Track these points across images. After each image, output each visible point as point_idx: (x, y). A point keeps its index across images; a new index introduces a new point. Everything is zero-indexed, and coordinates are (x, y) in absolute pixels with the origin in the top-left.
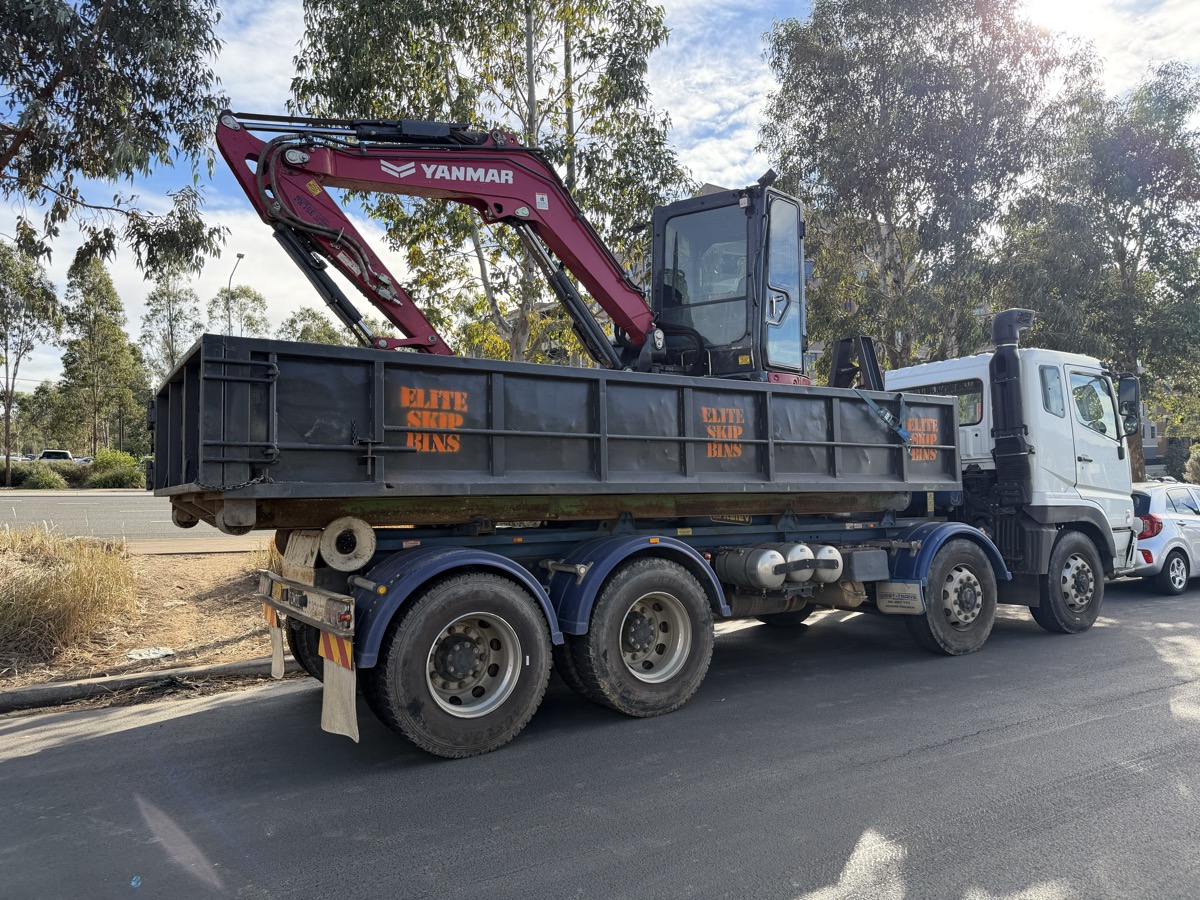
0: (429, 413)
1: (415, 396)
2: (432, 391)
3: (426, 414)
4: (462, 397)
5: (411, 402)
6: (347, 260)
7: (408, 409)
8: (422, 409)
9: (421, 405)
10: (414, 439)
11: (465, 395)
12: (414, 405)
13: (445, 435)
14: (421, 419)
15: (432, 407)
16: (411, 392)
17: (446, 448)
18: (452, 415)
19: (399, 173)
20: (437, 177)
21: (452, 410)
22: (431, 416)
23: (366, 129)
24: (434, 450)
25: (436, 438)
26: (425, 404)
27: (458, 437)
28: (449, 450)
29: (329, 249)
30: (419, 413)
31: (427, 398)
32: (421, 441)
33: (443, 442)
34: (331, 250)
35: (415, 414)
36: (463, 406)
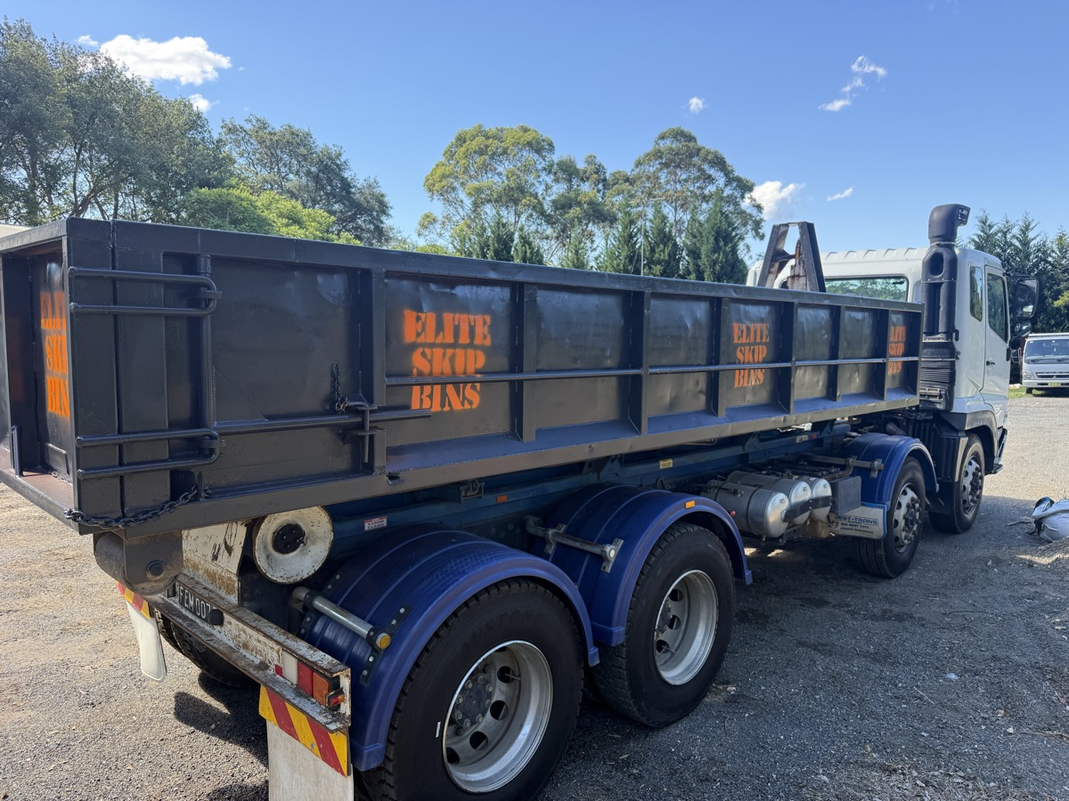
0: (440, 351)
1: (424, 324)
2: (445, 315)
3: (438, 352)
4: (485, 323)
5: (418, 335)
7: (414, 346)
8: (432, 346)
9: (431, 339)
10: (422, 393)
11: (488, 318)
12: (421, 339)
13: (461, 385)
14: (430, 361)
15: (446, 341)
16: (418, 319)
17: (463, 404)
18: (470, 352)
21: (471, 345)
22: (444, 354)
24: (447, 408)
25: (450, 389)
26: (436, 336)
27: (478, 385)
28: (467, 406)
30: (428, 351)
31: (440, 327)
32: (430, 396)
33: (459, 396)
35: (424, 354)
36: (485, 337)
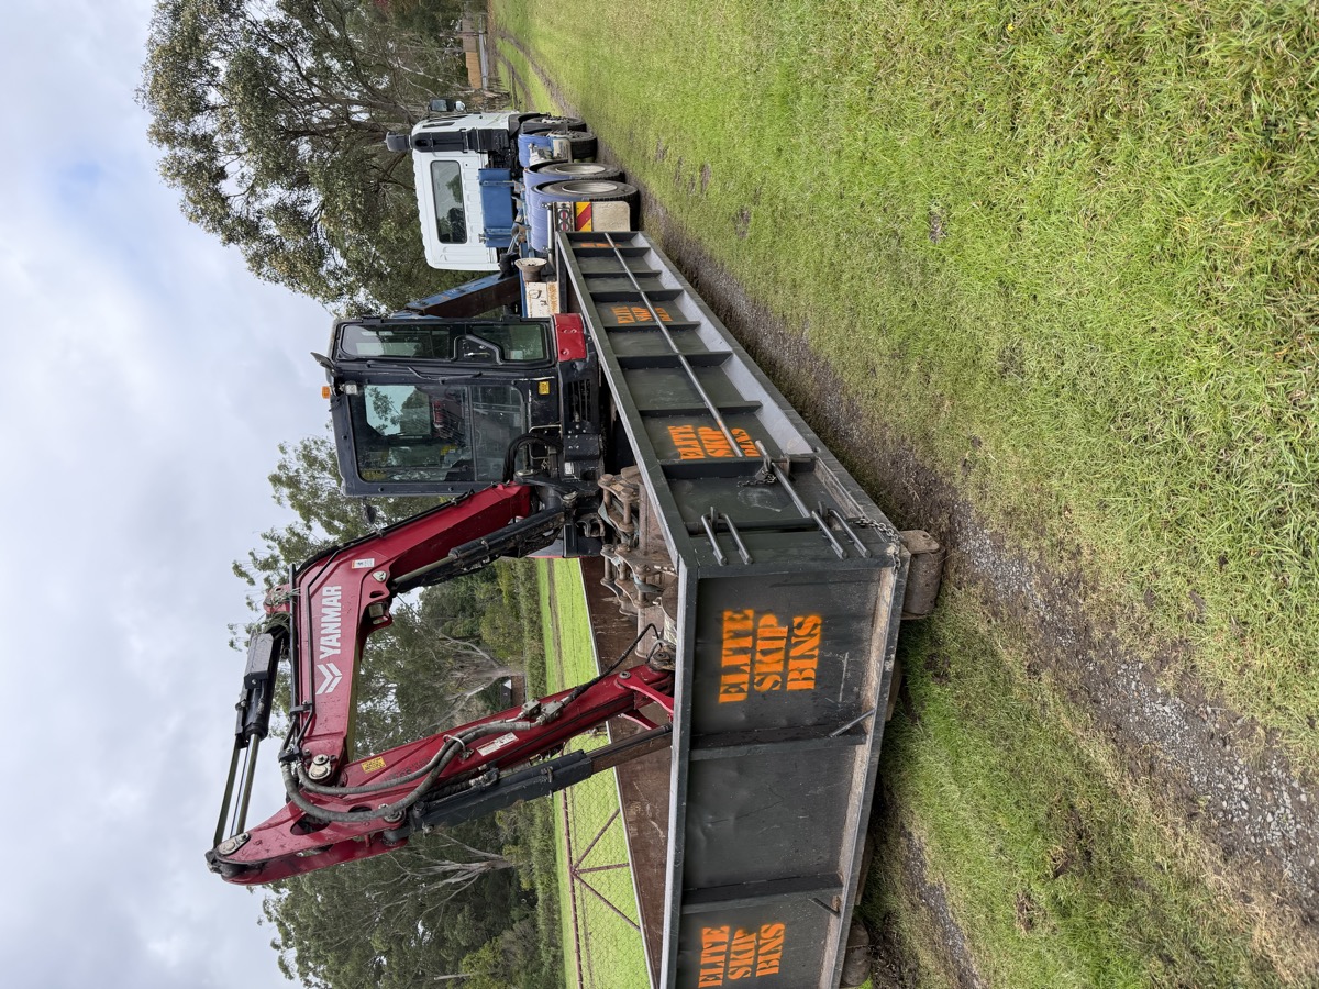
6: (492, 746)
19: (335, 677)
20: (338, 645)
23: (252, 719)
29: (469, 763)
34: (473, 761)
